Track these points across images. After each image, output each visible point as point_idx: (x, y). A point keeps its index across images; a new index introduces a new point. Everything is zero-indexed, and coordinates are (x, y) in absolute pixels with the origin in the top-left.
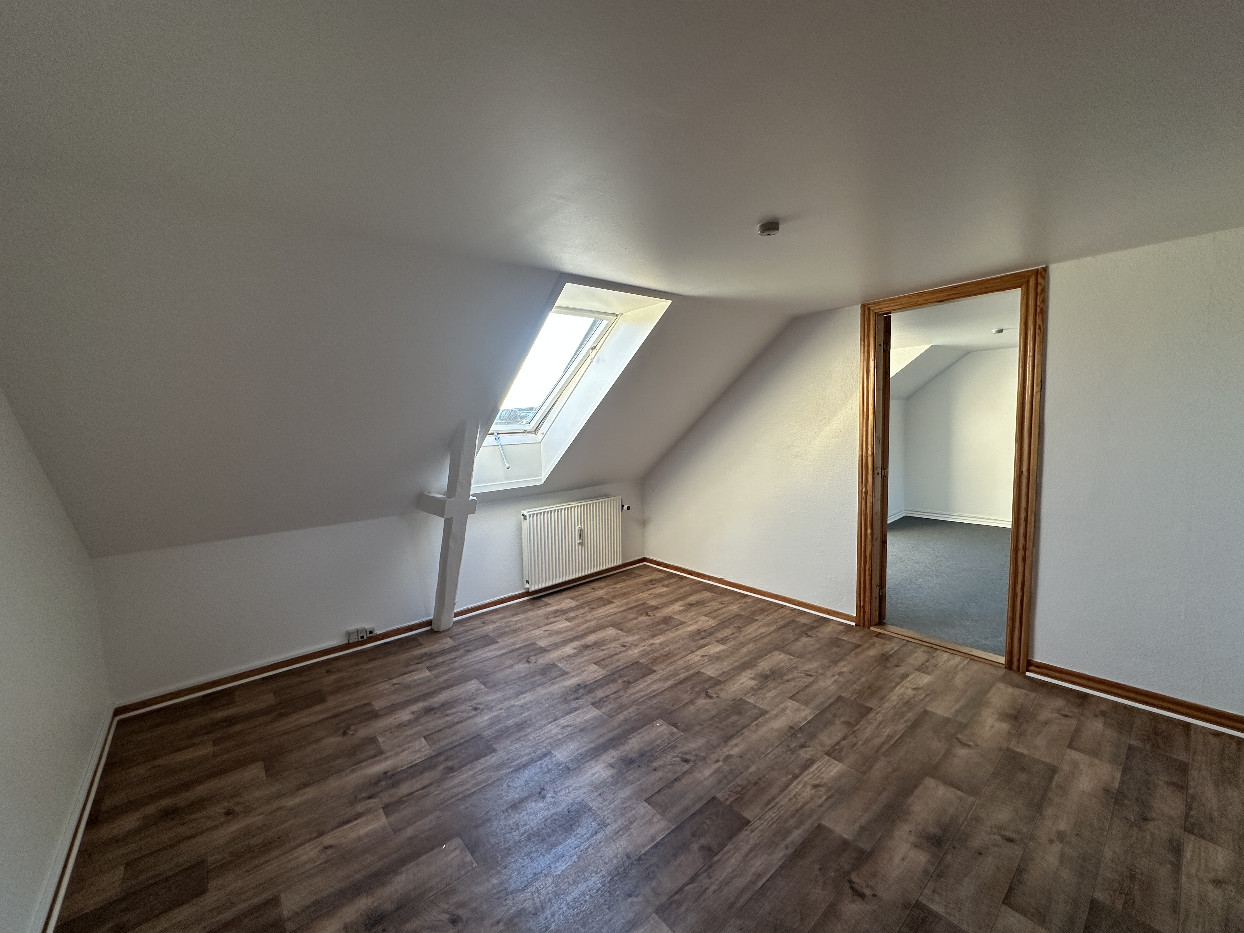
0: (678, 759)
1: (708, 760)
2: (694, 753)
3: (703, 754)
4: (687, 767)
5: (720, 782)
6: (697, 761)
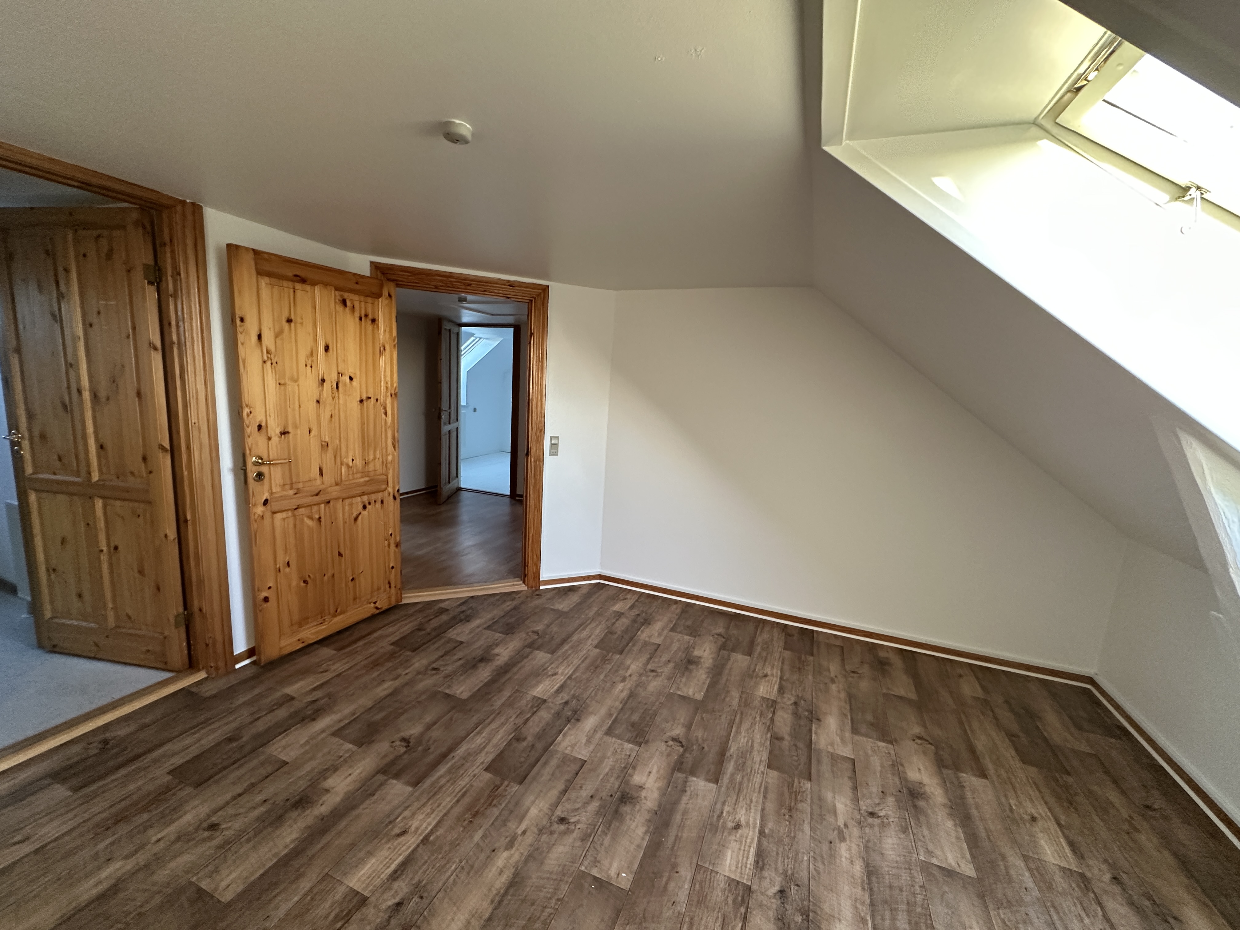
0: (572, 820)
1: (536, 831)
2: (555, 836)
3: (544, 837)
4: (559, 812)
5: (517, 804)
6: (548, 824)
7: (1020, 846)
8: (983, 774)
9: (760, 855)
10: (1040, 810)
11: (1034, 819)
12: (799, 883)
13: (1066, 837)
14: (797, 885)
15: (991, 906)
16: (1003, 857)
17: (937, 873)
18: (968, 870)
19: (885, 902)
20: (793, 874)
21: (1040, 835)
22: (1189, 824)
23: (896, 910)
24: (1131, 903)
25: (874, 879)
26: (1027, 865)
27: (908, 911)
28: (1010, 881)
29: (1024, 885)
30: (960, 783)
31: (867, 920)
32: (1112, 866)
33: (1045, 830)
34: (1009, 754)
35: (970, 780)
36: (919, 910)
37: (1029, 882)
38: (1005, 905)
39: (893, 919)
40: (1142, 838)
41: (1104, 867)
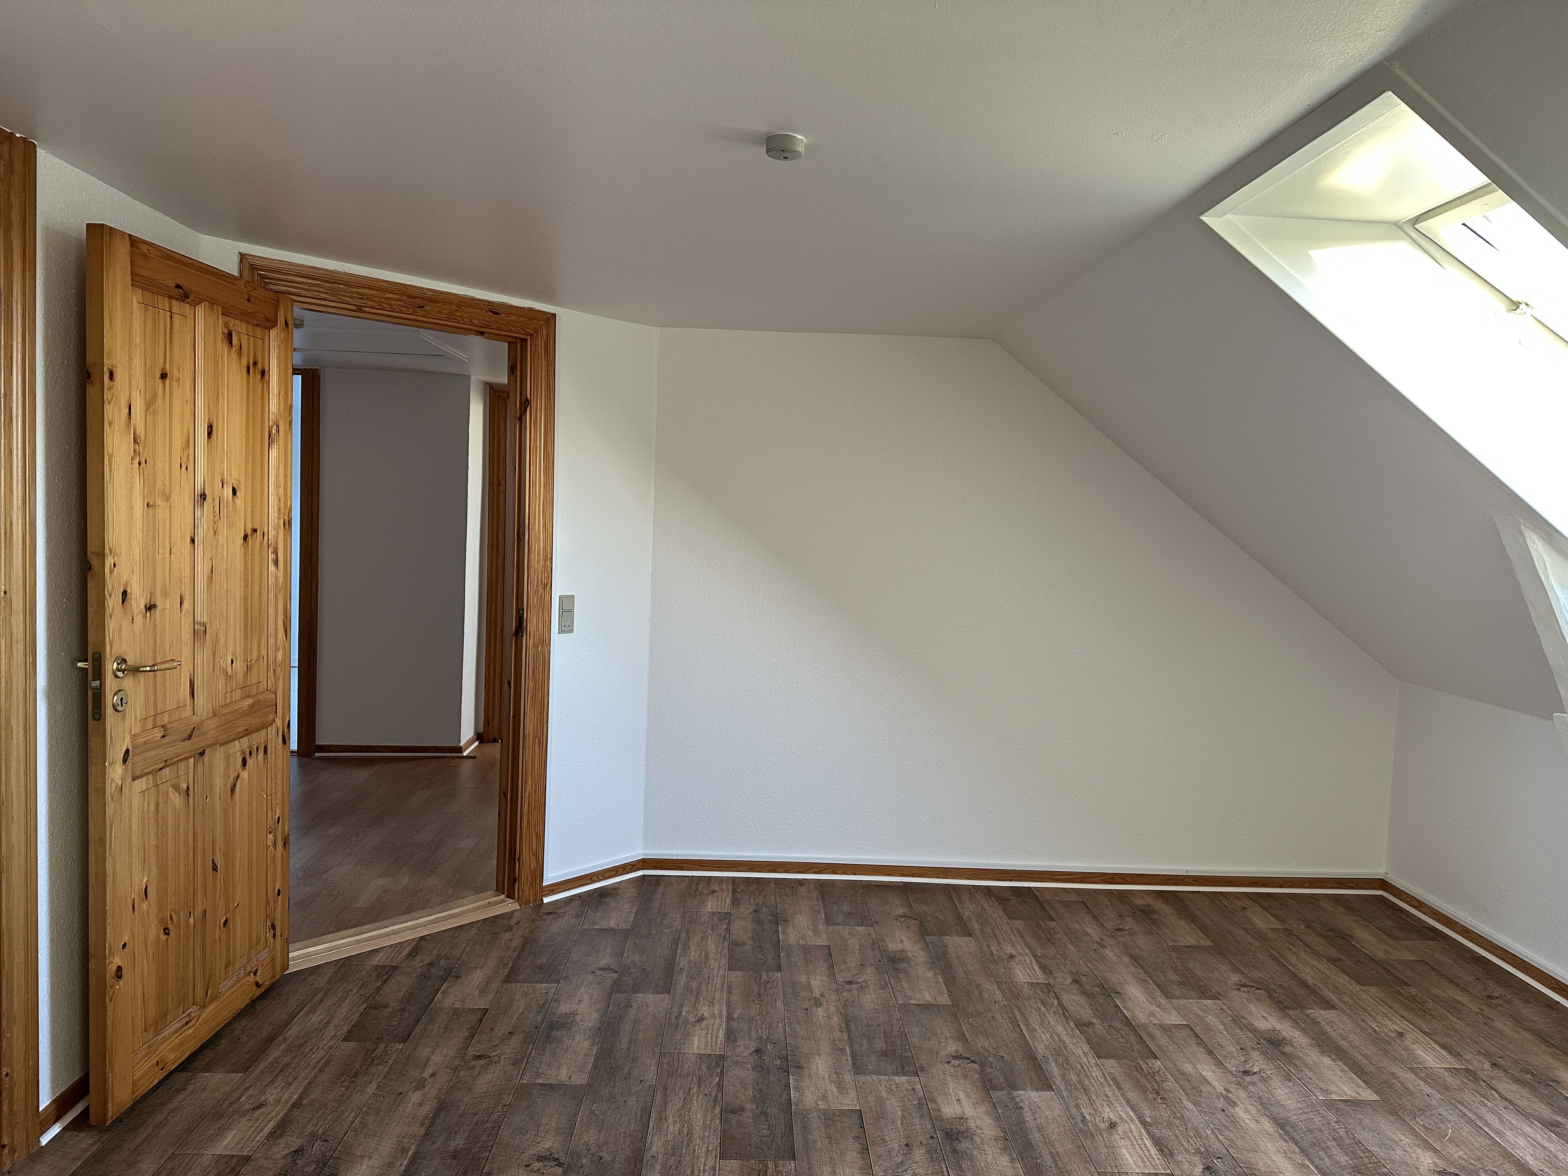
7: (1402, 1061)
8: (1330, 1006)
9: (1158, 1143)
10: (1399, 1025)
11: (1401, 1035)
12: (1220, 1155)
13: (1436, 1042)
14: (1219, 1158)
15: (1407, 1119)
16: (1393, 1075)
17: (1342, 1106)
18: (1369, 1095)
19: (1313, 1145)
20: (1207, 1150)
21: (1414, 1046)
22: (1529, 1003)
23: (1328, 1148)
24: (1516, 1080)
25: (1288, 1128)
26: (1416, 1075)
27: (1338, 1145)
28: (1410, 1093)
29: (1424, 1093)
30: (1312, 1020)
31: (1307, 1165)
32: (1487, 1055)
33: (1415, 1042)
34: (1342, 980)
35: (1322, 1015)
36: (1347, 1141)
37: (1428, 1090)
38: (1418, 1113)
39: (1331, 1157)
40: (1498, 1024)
41: (1481, 1058)
